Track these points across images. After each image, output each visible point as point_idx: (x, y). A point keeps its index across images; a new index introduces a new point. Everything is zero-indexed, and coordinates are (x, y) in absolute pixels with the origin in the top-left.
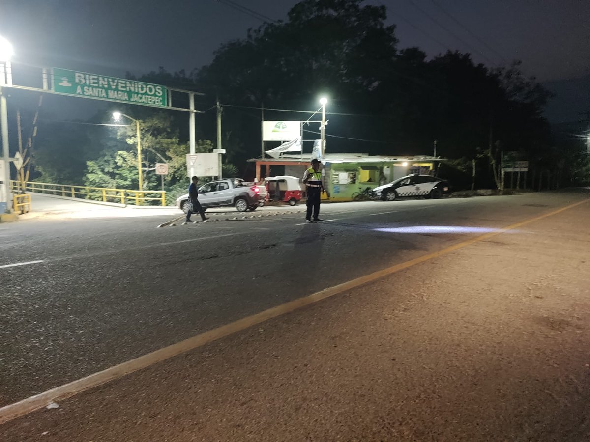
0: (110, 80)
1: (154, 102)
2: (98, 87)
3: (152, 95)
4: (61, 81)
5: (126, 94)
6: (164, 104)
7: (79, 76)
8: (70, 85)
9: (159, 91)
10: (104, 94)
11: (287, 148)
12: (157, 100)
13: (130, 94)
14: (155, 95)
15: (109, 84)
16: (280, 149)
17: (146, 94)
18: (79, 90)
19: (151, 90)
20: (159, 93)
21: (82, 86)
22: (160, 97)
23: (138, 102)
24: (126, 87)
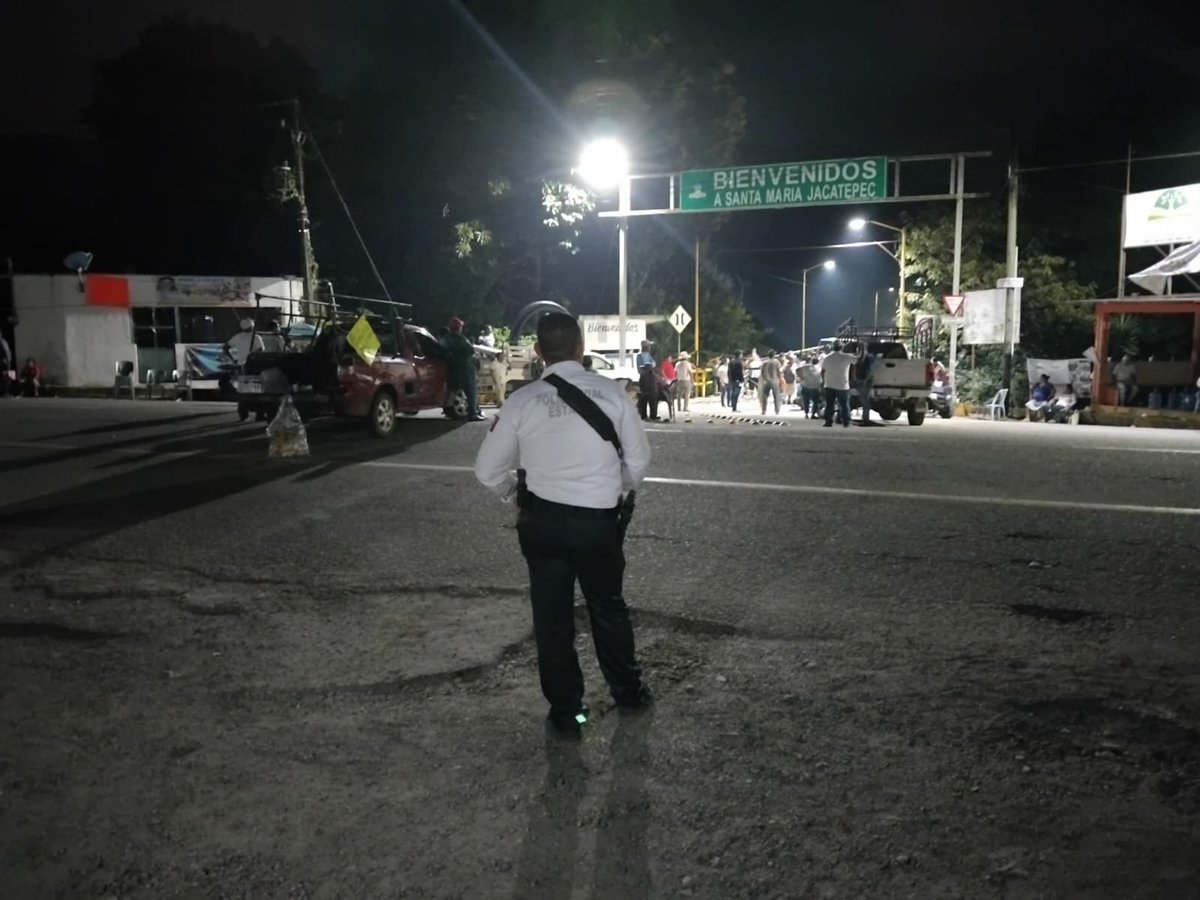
0: (771, 170)
1: (857, 194)
2: (751, 188)
3: (852, 182)
4: (693, 191)
5: (798, 190)
6: (879, 194)
7: (720, 177)
8: (704, 195)
9: (870, 169)
10: (758, 199)
11: (1184, 263)
12: (863, 189)
13: (806, 188)
14: (860, 180)
15: (768, 179)
16: (1162, 269)
17: (841, 180)
18: (718, 201)
19: (851, 172)
20: (869, 173)
21: (723, 194)
22: (870, 181)
23: (823, 200)
24: (799, 178)
